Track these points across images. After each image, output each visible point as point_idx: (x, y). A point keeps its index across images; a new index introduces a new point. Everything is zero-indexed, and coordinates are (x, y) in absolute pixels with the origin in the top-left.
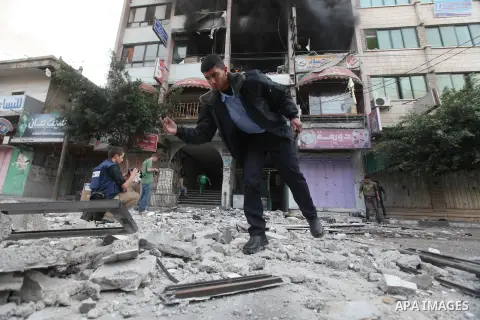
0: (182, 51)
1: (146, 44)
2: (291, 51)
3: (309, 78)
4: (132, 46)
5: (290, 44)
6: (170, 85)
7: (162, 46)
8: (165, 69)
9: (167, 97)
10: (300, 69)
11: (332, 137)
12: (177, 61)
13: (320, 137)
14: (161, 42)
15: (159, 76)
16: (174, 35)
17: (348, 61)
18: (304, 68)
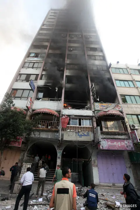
0: (41, 95)
1: (24, 90)
2: (92, 101)
3: (101, 113)
4: (17, 90)
5: (92, 97)
6: (33, 110)
7: (31, 92)
8: (32, 102)
10: (97, 109)
11: (115, 143)
12: (38, 99)
13: (110, 143)
14: (32, 90)
15: (29, 106)
16: (39, 88)
17: (117, 107)
18: (99, 109)
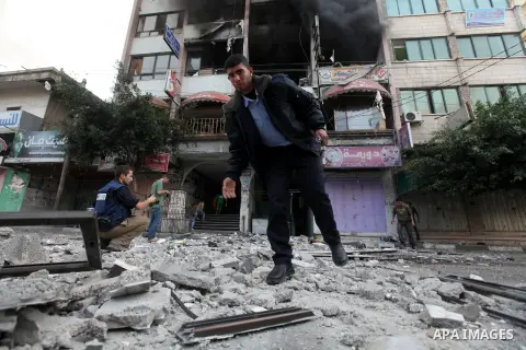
0: (196, 62)
1: (156, 55)
2: (314, 63)
3: (333, 91)
4: (141, 57)
5: (313, 54)
6: (182, 100)
7: (173, 57)
8: (176, 82)
9: (179, 112)
10: (324, 81)
11: (359, 154)
12: (190, 73)
13: (347, 155)
14: (172, 53)
15: (171, 90)
16: (188, 45)
17: (376, 73)
18: (330, 81)
